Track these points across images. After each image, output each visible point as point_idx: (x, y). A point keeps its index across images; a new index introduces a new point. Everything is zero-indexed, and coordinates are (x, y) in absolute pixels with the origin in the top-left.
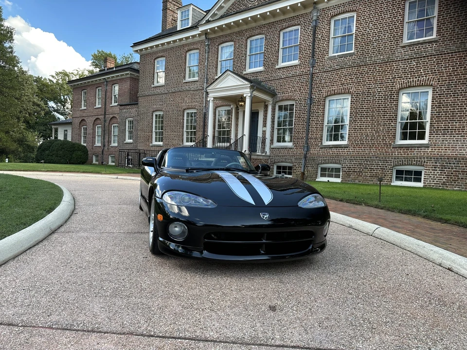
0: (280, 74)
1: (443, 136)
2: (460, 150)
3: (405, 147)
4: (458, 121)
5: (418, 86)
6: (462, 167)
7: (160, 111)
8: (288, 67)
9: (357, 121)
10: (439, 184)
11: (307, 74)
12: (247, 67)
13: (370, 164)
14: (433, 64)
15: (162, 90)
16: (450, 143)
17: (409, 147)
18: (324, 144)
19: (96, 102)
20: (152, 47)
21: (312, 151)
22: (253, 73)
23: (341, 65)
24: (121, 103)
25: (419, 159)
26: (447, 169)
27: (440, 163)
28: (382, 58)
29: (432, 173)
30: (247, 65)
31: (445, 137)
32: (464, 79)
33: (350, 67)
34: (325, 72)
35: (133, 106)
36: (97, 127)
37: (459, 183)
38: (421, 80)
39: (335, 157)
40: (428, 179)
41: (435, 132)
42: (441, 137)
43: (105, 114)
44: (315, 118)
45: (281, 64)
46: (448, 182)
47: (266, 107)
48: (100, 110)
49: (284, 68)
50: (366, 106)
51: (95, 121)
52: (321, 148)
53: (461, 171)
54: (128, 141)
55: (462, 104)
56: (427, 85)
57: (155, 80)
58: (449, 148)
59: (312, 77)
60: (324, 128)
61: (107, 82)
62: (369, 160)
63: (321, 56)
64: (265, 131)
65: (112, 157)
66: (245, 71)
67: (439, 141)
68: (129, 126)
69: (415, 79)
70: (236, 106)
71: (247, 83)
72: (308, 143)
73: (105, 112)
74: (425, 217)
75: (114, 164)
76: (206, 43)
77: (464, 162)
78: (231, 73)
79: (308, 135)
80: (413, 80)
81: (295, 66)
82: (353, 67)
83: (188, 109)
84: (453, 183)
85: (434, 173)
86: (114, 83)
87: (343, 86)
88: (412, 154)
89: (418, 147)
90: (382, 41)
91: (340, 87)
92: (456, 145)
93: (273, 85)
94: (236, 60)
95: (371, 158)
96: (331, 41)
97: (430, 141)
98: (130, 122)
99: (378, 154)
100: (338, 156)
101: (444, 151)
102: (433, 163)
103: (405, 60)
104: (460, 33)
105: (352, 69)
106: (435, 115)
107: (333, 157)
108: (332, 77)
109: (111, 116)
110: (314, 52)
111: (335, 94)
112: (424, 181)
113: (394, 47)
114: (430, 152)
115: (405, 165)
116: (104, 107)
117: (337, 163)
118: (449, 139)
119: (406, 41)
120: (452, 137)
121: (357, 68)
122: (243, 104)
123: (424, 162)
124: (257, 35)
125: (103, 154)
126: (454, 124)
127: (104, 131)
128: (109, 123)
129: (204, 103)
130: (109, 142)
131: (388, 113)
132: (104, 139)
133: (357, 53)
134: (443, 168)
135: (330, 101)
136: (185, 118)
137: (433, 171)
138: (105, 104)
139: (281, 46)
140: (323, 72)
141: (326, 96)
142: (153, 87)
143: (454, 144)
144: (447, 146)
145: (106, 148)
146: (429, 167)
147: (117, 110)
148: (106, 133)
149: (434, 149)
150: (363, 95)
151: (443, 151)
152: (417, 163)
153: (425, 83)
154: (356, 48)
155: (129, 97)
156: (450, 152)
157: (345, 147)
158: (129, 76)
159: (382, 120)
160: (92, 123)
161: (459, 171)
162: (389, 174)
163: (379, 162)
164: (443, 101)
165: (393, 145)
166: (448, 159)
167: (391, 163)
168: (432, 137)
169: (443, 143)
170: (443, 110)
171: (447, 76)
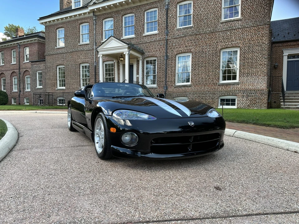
0: (146, 40)
2: (257, 85)
3: (225, 85)
4: (255, 68)
5: (231, 47)
6: (258, 95)
7: (62, 65)
8: (151, 35)
9: (196, 70)
10: (246, 106)
11: (164, 40)
12: (123, 35)
13: (205, 96)
14: (239, 34)
15: (63, 51)
16: (251, 81)
17: (227, 85)
18: (176, 85)
19: (11, 60)
20: (54, 21)
21: (169, 89)
22: (128, 39)
23: (184, 34)
24: (32, 61)
25: (234, 92)
26: (250, 97)
27: (245, 94)
28: (210, 30)
30: (123, 33)
31: (248, 78)
32: (257, 43)
33: (190, 36)
34: (175, 38)
35: (42, 62)
36: (13, 78)
37: (257, 105)
38: (233, 44)
39: (184, 93)
40: (239, 103)
41: (242, 75)
42: (245, 78)
43: (19, 69)
44: (170, 69)
45: (146, 33)
46: (251, 105)
47: (138, 61)
48: (15, 66)
49: (148, 36)
50: (201, 60)
51: (11, 74)
52: (175, 87)
53: (258, 98)
54: (38, 87)
55: (257, 58)
56: (237, 47)
57: (57, 44)
58: (250, 84)
59: (167, 42)
60: (176, 75)
61: (20, 45)
62: (204, 94)
63: (172, 28)
64: (138, 77)
65: (27, 99)
66: (122, 37)
67: (245, 80)
68: (39, 77)
69: (229, 43)
70: (117, 61)
71: (125, 45)
72: (166, 85)
73: (19, 68)
74: (254, 124)
75: (28, 104)
76: (94, 19)
77: (259, 92)
78: (114, 38)
79: (166, 79)
80: (228, 44)
81: (155, 34)
82: (192, 35)
83: (83, 63)
84: (253, 105)
85: (243, 99)
86: (25, 46)
87: (186, 48)
88: (229, 89)
89: (233, 85)
90: (209, 19)
91: (185, 48)
92: (254, 83)
93: (142, 47)
94: (115, 30)
95: (205, 92)
96: (178, 19)
97: (240, 80)
98: (40, 74)
99: (209, 90)
100: (185, 92)
102: (242, 94)
103: (223, 31)
104: (254, 15)
105: (192, 37)
106: (242, 65)
107: (182, 93)
108: (180, 42)
109: (25, 70)
110: (167, 25)
111: (182, 53)
112: (237, 105)
113: (216, 23)
114: (240, 87)
115: (226, 96)
116: (18, 63)
117: (185, 97)
118: (250, 79)
119: (223, 20)
120: (252, 78)
121: (195, 36)
122: (123, 59)
123: (237, 93)
124: (129, 13)
125: (19, 97)
126: (253, 70)
127: (20, 81)
128: (23, 75)
129: (95, 59)
130: (24, 88)
131: (214, 64)
132: (20, 86)
133: (195, 27)
134: (247, 96)
135: (178, 57)
136: (81, 69)
137: (242, 99)
138: (19, 62)
139: (146, 21)
140: (173, 39)
141: (176, 54)
142: (56, 49)
143: (253, 82)
145: (22, 93)
146: (240, 96)
147: (29, 65)
148: (21, 82)
149: (242, 85)
150: (199, 53)
151: (247, 86)
152: (233, 94)
153: (235, 45)
154: (194, 23)
155: (37, 56)
156: (251, 87)
157: (189, 86)
158: (36, 41)
159: (211, 68)
160: (10, 75)
161: (257, 98)
162: (216, 101)
163: (210, 95)
164: (246, 56)
165: (218, 84)
166: (250, 91)
167: (217, 95)
168: (241, 78)
169: (247, 82)
170: (246, 61)
171: (248, 41)
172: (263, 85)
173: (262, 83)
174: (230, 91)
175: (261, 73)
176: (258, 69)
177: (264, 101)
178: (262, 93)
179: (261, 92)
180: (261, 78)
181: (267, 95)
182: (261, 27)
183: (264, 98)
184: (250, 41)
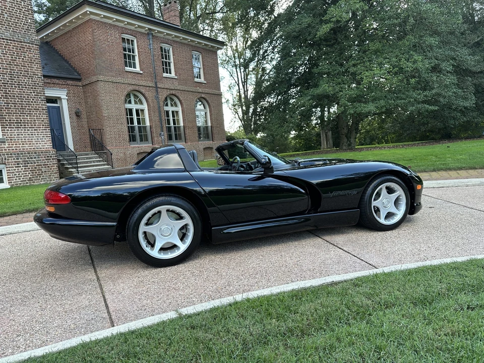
1: (17, 130)
2: (36, 144)
4: (28, 114)
6: (43, 160)
10: (26, 181)
16: (26, 137)
26: (30, 164)
27: (21, 159)
29: (17, 171)
31: (20, 131)
32: (25, 71)
37: (44, 176)
40: (13, 177)
41: (7, 125)
42: (15, 130)
46: (34, 177)
53: (44, 165)
58: (26, 142)
67: (15, 135)
77: (44, 155)
84: (38, 178)
85: (19, 169)
92: (32, 139)
97: (5, 135)
101: (22, 145)
102: (14, 159)
104: (9, 20)
106: (4, 106)
112: (8, 180)
114: (7, 147)
118: (24, 132)
120: (27, 131)
123: (5, 159)
126: (26, 117)
134: (25, 164)
137: (17, 168)
143: (30, 138)
144: (23, 140)
146: (12, 165)
149: (11, 144)
151: (20, 146)
156: (28, 146)
161: (41, 165)
164: (9, 91)
166: (29, 153)
168: (6, 131)
169: (19, 137)
170: (11, 101)
171: (7, 64)
172: (46, 143)
173: (44, 140)
175: (40, 123)
176: (34, 116)
177: (53, 169)
178: (48, 157)
179: (46, 155)
180: (41, 132)
181: (55, 159)
182: (26, 46)
183: (53, 164)
184: (11, 65)
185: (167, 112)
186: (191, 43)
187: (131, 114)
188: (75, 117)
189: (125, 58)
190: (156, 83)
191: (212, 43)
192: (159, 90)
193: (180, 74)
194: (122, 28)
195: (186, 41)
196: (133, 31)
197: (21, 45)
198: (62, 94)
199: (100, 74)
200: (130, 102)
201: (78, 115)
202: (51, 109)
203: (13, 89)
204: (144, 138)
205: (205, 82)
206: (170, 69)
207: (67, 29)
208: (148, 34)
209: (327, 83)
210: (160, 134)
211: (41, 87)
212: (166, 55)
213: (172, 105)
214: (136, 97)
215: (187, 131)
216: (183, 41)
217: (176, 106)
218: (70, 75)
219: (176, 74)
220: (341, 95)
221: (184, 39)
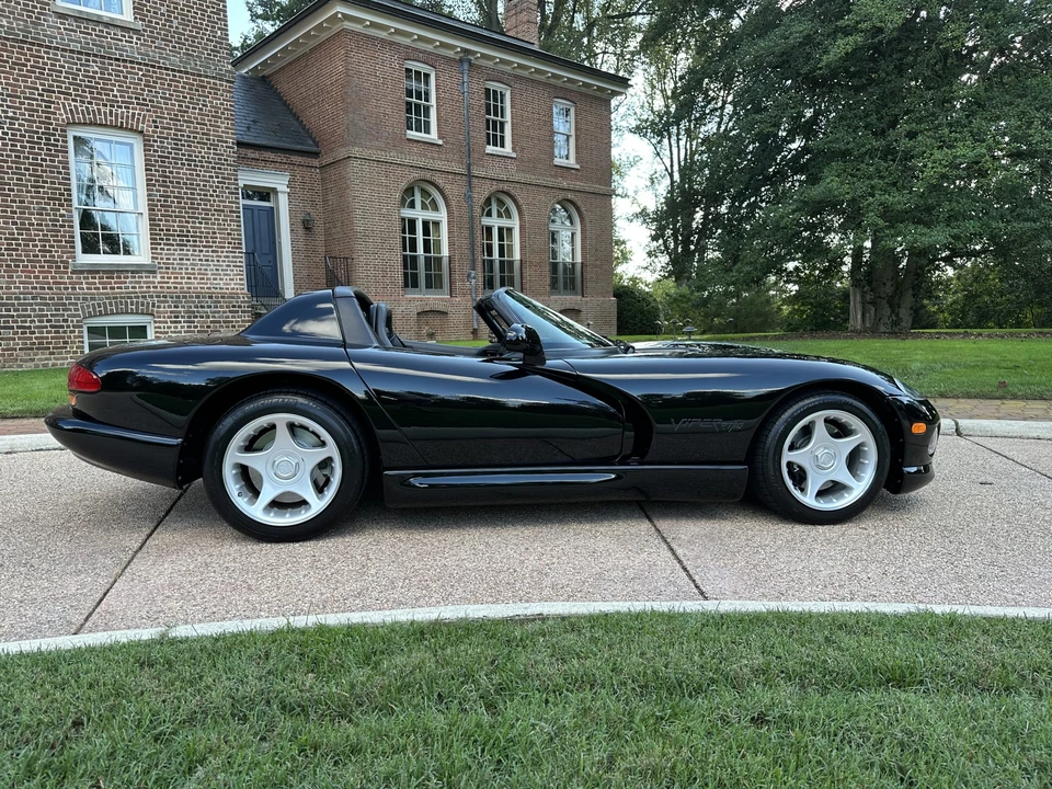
1: (180, 250)
2: (214, 279)
3: (104, 272)
4: (203, 219)
6: (224, 312)
13: (18, 316)
14: (138, 84)
16: (194, 265)
17: (112, 272)
25: (140, 300)
26: (199, 319)
27: (183, 307)
28: (5, 24)
29: (173, 329)
31: (185, 252)
32: (203, 134)
38: (117, 114)
41: (162, 239)
42: (176, 250)
56: (132, 130)
58: (194, 274)
62: (13, 305)
67: (174, 259)
69: (102, 109)
77: (226, 302)
85: (177, 328)
88: (122, 288)
89: (133, 272)
92: (206, 270)
95: (18, 299)
97: (156, 258)
99: (36, 288)
101: (186, 280)
102: (170, 307)
103: (72, 51)
104: (181, 31)
106: (157, 201)
113: (35, 7)
114: (159, 283)
115: (112, 314)
118: (192, 255)
120: (197, 253)
123: (153, 306)
126: (198, 225)
131: (46, 182)
134: (190, 317)
137: (174, 326)
143: (203, 268)
144: (190, 271)
146: (164, 317)
149: (166, 276)
151: (184, 281)
152: (137, 308)
153: (127, 123)
156: (198, 283)
159: (32, 197)
161: (220, 322)
162: (75, 337)
163: (43, 310)
164: (170, 172)
165: (74, 266)
166: (198, 297)
167: (77, 310)
168: (159, 251)
169: (182, 264)
170: (172, 192)
171: (171, 119)
173: (228, 272)
174: (128, 298)
175: (224, 238)
176: (214, 224)
178: (234, 306)
179: (230, 302)
180: (225, 257)
181: (248, 312)
182: (209, 83)
183: (243, 321)
184: (177, 120)
185: (489, 230)
186: (553, 81)
187: (413, 230)
188: (301, 231)
189: (409, 111)
190: (469, 165)
191: (599, 81)
192: (475, 181)
193: (523, 149)
194: (407, 47)
195: (543, 77)
196: (430, 53)
197: (200, 81)
198: (279, 182)
199: (354, 145)
200: (412, 205)
201: (307, 226)
202: (256, 212)
203: (179, 168)
204: (433, 282)
205: (578, 167)
206: (502, 138)
207: (301, 51)
208: (461, 61)
209: (838, 176)
210: (469, 275)
211: (231, 165)
212: (496, 107)
213: (500, 215)
214: (425, 193)
215: (527, 272)
216: (537, 77)
217: (509, 216)
218: (300, 144)
219: (514, 149)
220: (869, 205)
221: (538, 71)
